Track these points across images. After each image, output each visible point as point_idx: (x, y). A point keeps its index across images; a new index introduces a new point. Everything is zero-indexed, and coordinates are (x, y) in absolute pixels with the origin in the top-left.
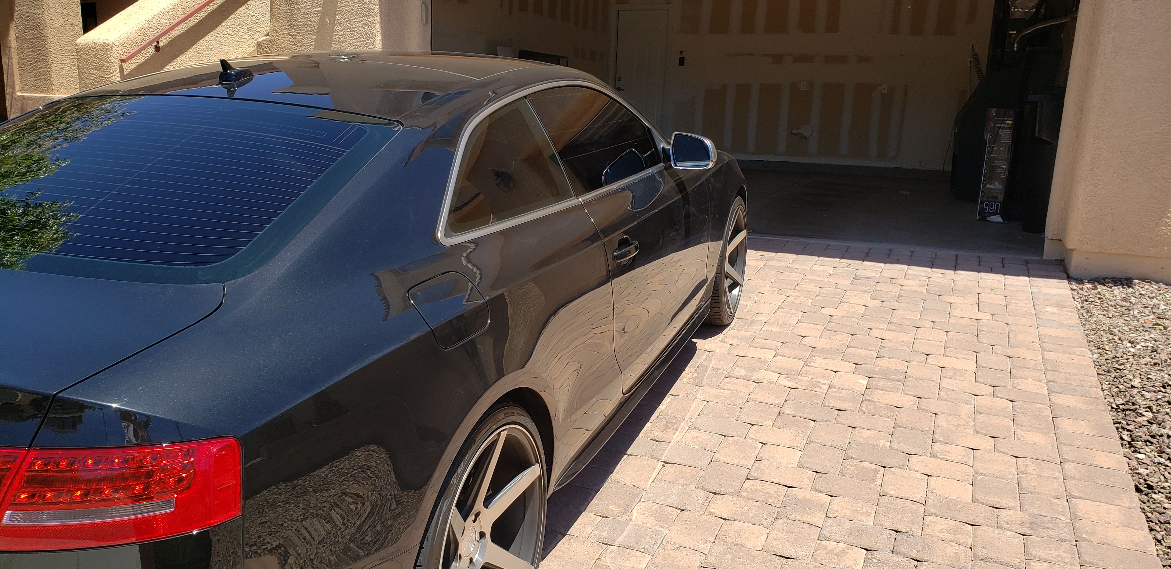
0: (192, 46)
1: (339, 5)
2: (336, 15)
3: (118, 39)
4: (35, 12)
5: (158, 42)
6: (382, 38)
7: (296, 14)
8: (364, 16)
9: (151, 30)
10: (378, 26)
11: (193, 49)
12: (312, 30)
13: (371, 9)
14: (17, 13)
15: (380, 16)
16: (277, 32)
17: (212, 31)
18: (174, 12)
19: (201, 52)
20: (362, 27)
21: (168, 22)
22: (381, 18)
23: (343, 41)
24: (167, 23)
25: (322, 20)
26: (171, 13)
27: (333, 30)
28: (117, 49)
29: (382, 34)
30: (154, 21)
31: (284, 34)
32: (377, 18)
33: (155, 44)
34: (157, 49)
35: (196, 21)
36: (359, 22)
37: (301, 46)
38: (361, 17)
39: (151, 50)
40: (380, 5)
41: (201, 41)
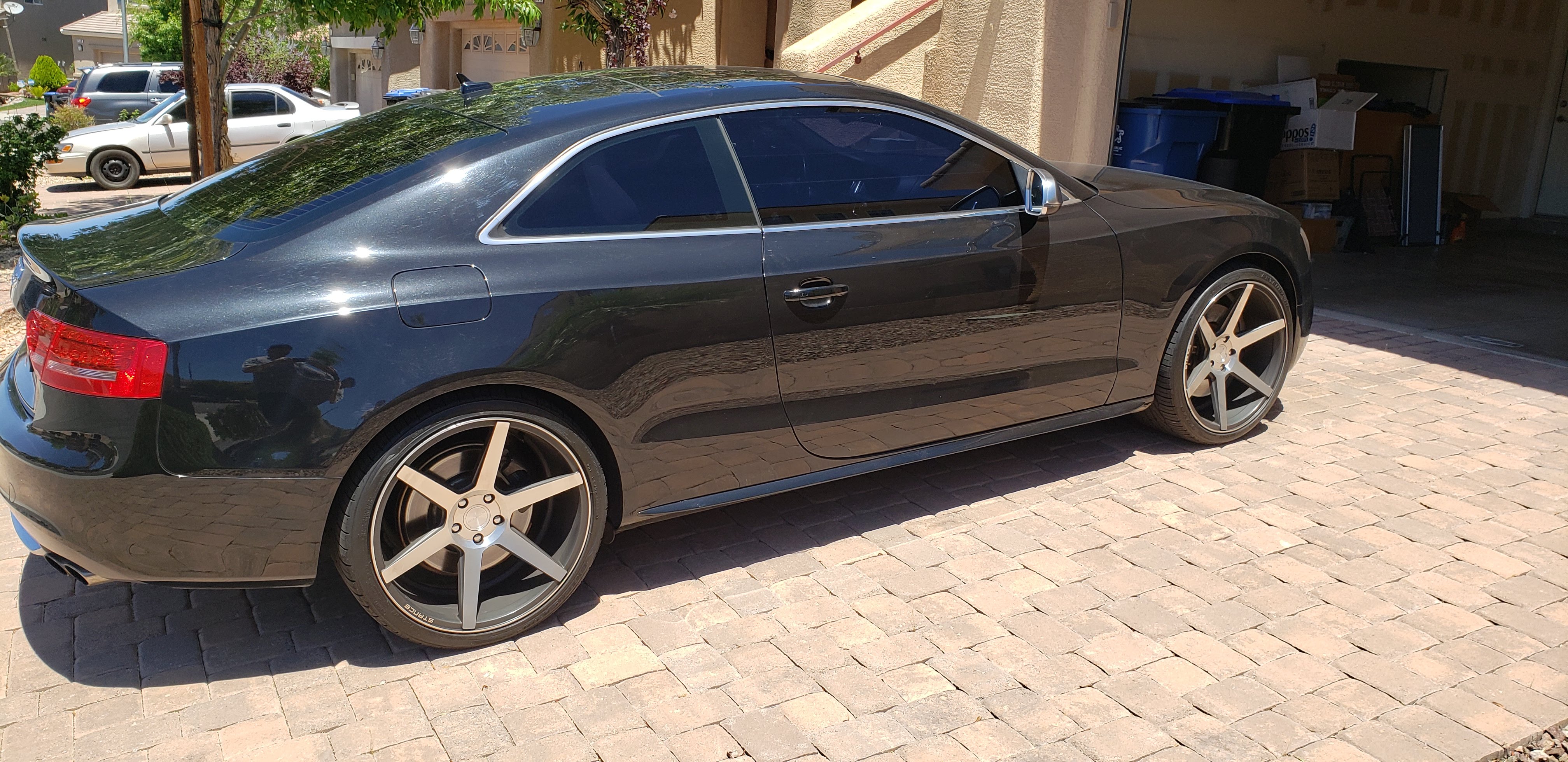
0: (901, 57)
1: (1005, 8)
2: (1000, 19)
3: (816, 50)
4: (805, 20)
5: (858, 52)
6: (1044, 47)
7: (963, 19)
8: (1027, 21)
9: (854, 39)
10: (1041, 32)
11: (902, 60)
12: (976, 38)
13: (1035, 11)
14: (791, 22)
15: (1045, 19)
16: (944, 41)
17: (928, 39)
18: (883, 18)
19: (911, 63)
20: (1024, 33)
21: (875, 30)
22: (1046, 22)
23: (1004, 51)
24: (873, 30)
25: (987, 25)
26: (880, 19)
27: (996, 38)
28: (812, 61)
29: (1045, 42)
30: (859, 30)
31: (950, 42)
32: (1041, 23)
33: (856, 54)
34: (858, 60)
35: (910, 28)
36: (1021, 27)
37: (964, 56)
38: (1024, 22)
39: (850, 61)
40: (1047, 6)
41: (913, 50)
